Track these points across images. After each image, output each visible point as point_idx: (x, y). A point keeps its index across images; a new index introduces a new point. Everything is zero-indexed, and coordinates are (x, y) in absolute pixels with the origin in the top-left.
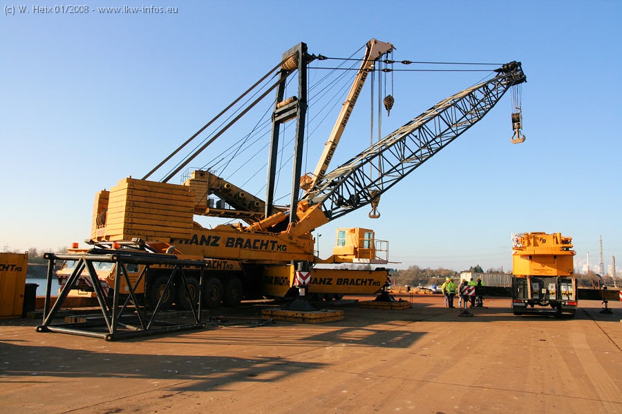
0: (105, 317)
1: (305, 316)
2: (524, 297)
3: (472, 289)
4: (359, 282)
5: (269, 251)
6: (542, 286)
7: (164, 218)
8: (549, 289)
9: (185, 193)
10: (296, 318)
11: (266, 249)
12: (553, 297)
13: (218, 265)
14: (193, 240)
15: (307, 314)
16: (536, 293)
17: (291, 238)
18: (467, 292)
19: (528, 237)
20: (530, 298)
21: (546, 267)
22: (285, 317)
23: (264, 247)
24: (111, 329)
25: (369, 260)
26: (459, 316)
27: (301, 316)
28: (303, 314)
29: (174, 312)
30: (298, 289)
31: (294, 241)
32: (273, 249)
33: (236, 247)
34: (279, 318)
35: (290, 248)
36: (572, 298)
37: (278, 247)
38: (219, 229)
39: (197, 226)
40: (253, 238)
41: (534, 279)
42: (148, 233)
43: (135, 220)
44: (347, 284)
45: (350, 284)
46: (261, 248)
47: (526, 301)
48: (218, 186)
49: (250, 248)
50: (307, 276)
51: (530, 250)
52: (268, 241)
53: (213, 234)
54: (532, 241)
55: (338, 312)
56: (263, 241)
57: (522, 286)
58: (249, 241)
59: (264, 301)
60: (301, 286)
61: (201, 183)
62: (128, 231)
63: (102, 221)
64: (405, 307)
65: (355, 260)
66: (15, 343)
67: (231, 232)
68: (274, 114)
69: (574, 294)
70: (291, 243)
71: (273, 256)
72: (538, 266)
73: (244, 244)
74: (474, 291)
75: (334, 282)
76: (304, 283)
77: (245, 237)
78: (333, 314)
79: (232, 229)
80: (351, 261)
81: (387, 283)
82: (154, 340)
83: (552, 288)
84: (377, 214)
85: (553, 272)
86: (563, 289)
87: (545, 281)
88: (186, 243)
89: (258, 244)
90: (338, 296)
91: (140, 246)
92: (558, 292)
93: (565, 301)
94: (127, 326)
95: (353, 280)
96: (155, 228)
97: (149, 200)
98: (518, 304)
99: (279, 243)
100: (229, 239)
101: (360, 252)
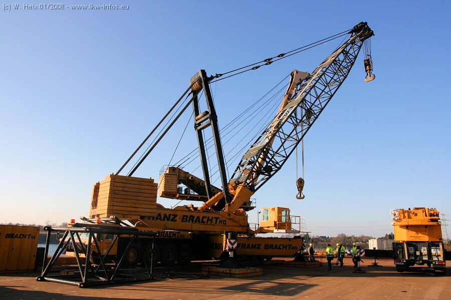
0: (81, 272)
1: (231, 272)
2: (403, 258)
3: (363, 252)
4: (281, 247)
5: (213, 225)
6: (416, 249)
7: (136, 202)
8: (422, 252)
9: (151, 184)
10: (225, 273)
11: (211, 223)
12: (426, 258)
13: (173, 235)
14: (158, 217)
15: (233, 271)
16: (411, 255)
17: (229, 215)
18: (359, 254)
19: (404, 212)
20: (407, 258)
21: (420, 235)
22: (218, 273)
23: (209, 222)
24: (84, 279)
25: (285, 230)
26: (353, 272)
27: (228, 272)
28: (230, 271)
29: (139, 269)
30: (228, 252)
31: (231, 217)
32: (216, 223)
33: (189, 222)
34: (214, 273)
35: (228, 222)
36: (441, 259)
37: (220, 222)
38: (178, 209)
39: (160, 207)
40: (201, 215)
41: (409, 244)
42: (125, 213)
43: (115, 204)
44: (272, 248)
45: (274, 249)
46: (207, 223)
47: (405, 261)
48: (185, 178)
49: (199, 222)
50: (235, 243)
51: (405, 222)
52: (212, 218)
53: (173, 213)
54: (406, 214)
55: (258, 269)
56: (209, 217)
57: (401, 250)
58: (198, 217)
59: (212, 261)
60: (230, 250)
61: (172, 176)
62: (110, 212)
63: (95, 204)
64: (316, 266)
65: (275, 231)
66: (18, 288)
67: (185, 211)
68: (196, 124)
69: (442, 256)
70: (230, 219)
71: (216, 228)
72: (413, 233)
73: (194, 220)
74: (364, 253)
75: (262, 247)
76: (232, 247)
77: (195, 215)
78: (254, 271)
79: (186, 209)
80: (272, 232)
81: (302, 247)
82: (115, 288)
83: (424, 251)
84: (302, 196)
85: (426, 238)
86: (433, 251)
87: (419, 245)
88: (153, 219)
89: (205, 220)
90: (269, 257)
91: (116, 221)
92: (430, 254)
93: (435, 261)
94: (100, 278)
95: (276, 245)
96: (130, 209)
97: (126, 189)
98: (398, 263)
99: (221, 219)
100: (184, 216)
101: (279, 225)
